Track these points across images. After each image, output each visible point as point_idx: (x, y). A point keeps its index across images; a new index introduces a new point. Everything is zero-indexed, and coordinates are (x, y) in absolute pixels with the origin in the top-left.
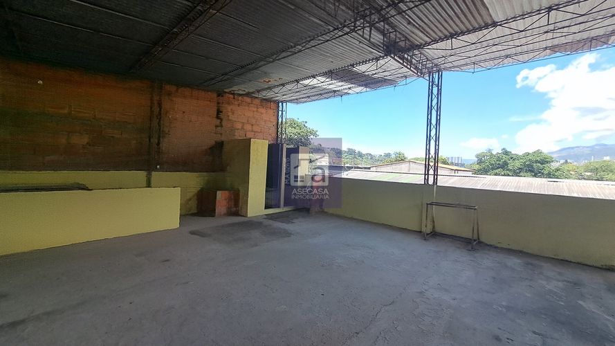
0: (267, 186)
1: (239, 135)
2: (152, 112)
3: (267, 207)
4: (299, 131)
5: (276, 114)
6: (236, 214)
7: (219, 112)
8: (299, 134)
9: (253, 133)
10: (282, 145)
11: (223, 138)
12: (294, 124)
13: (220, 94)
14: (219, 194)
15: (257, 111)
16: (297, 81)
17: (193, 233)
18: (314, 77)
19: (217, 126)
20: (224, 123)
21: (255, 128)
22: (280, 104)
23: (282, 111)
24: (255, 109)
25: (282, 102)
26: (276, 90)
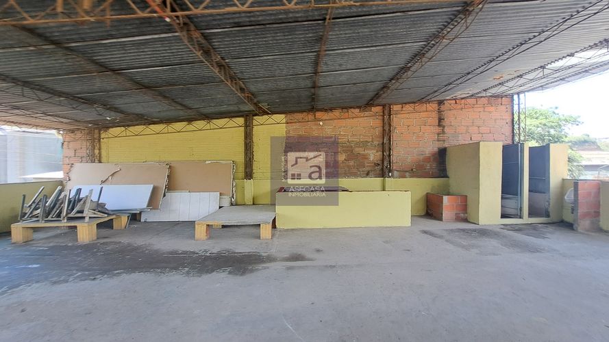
0: (503, 192)
1: (463, 140)
2: (384, 130)
3: (504, 216)
4: (544, 121)
5: (509, 109)
6: (466, 220)
7: (440, 120)
8: (545, 125)
9: (480, 135)
10: (522, 145)
11: (446, 145)
12: (535, 115)
13: (441, 103)
14: (446, 199)
15: (484, 111)
16: (543, 67)
17: (425, 232)
18: (572, 55)
19: (438, 134)
20: (446, 130)
21: (483, 129)
22: (516, 97)
23: (519, 104)
24: (482, 109)
25: (518, 94)
26: (510, 84)
